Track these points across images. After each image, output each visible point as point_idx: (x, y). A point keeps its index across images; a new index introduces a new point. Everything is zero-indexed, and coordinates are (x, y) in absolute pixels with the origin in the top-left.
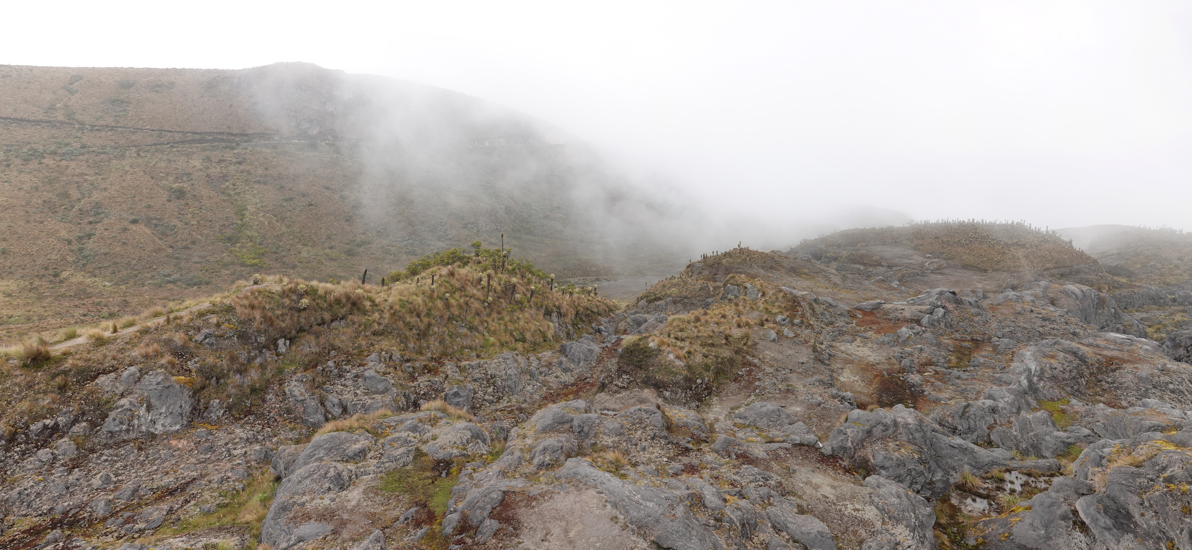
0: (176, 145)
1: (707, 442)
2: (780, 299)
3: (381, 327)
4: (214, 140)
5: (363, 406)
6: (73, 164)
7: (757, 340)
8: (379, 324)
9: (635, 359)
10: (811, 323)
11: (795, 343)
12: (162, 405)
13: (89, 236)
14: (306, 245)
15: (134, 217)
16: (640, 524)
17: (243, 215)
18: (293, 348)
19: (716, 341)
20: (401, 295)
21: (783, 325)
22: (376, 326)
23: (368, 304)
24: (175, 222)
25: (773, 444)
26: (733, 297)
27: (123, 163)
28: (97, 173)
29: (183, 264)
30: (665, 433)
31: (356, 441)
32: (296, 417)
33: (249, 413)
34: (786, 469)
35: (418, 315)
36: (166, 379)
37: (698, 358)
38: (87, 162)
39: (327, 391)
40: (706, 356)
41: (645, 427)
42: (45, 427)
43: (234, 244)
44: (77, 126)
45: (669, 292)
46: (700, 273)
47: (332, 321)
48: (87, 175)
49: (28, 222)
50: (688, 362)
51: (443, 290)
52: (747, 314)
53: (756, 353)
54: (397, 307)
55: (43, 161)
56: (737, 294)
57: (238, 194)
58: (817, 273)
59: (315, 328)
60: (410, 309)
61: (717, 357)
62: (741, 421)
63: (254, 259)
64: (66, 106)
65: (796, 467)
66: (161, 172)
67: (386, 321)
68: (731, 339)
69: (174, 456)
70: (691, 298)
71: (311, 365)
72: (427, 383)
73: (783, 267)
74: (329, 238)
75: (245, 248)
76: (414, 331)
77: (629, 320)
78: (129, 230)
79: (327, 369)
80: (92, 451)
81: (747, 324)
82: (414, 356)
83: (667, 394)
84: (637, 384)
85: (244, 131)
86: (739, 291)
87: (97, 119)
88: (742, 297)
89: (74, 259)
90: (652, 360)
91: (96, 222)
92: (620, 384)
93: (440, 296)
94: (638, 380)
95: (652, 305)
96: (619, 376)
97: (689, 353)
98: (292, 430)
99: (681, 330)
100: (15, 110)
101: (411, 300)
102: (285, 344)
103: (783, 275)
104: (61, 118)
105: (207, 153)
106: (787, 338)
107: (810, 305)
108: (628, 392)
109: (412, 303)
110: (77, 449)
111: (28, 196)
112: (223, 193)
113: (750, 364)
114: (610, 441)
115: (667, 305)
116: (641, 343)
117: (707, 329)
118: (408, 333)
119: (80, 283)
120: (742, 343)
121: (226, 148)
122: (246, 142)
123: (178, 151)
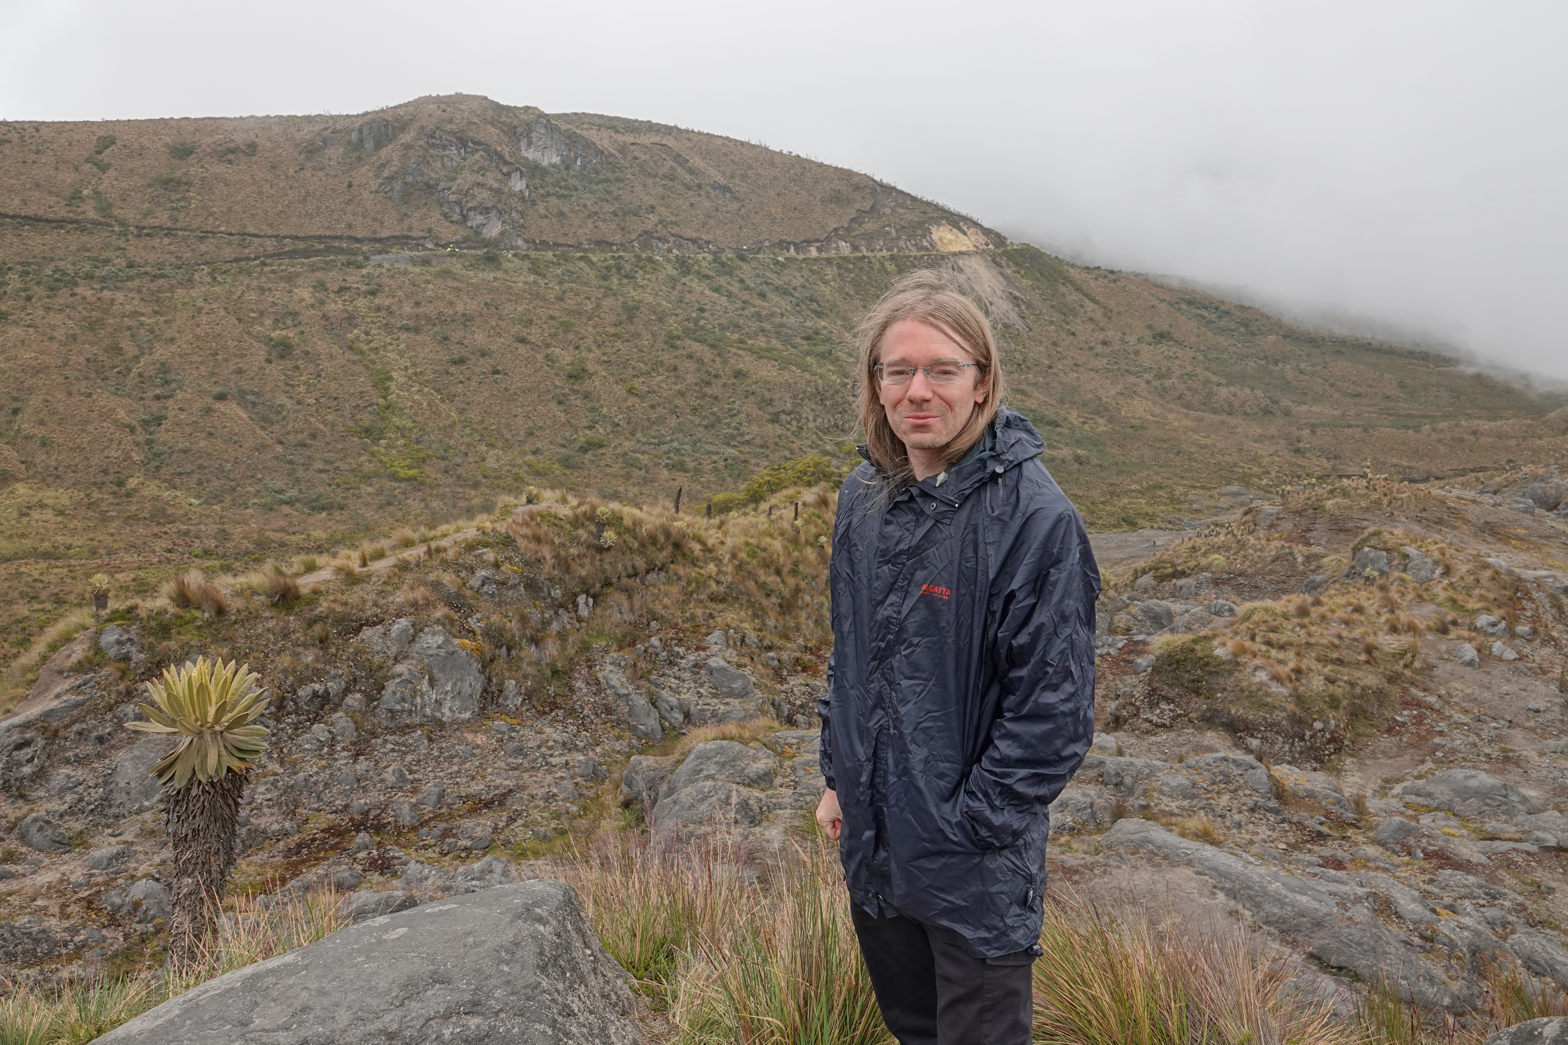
0: (268, 261)
1: (1358, 828)
2: (1484, 582)
3: (722, 589)
4: (328, 250)
5: (714, 714)
6: (120, 296)
7: (1433, 660)
8: (718, 583)
9: (1186, 676)
10: (1555, 634)
11: (1517, 671)
12: (448, 680)
13: (158, 420)
14: (491, 446)
15: (219, 389)
16: (1284, 927)
17: (387, 389)
18: (598, 611)
19: (1345, 654)
20: (746, 535)
21: (1493, 634)
22: (714, 586)
23: (697, 547)
24: (282, 399)
25: (1497, 843)
26: (1376, 573)
27: (194, 293)
28: (156, 312)
29: (300, 473)
30: (1273, 803)
31: (755, 759)
32: (618, 719)
33: (554, 706)
34: (1531, 885)
35: (778, 572)
36: (446, 642)
37: (1317, 684)
38: (139, 292)
39: (657, 686)
40: (1330, 681)
41: (1236, 790)
42: (315, 694)
43: (376, 441)
44: (117, 229)
45: (1204, 562)
46: (1271, 526)
47: (648, 572)
48: (142, 315)
49: (70, 394)
50: (1296, 689)
51: (813, 530)
52: (1409, 607)
53: (1432, 686)
54: (743, 555)
55: (78, 290)
56: (1386, 569)
57: (375, 350)
58: (1547, 537)
59: (625, 580)
60: (764, 559)
61: (1352, 685)
62: (1420, 800)
63: (410, 468)
64: (97, 193)
65: (1554, 884)
66: (252, 311)
67: (729, 579)
68: (1376, 654)
69: (474, 755)
70: (1253, 576)
71: (627, 641)
72: (803, 689)
73: (1466, 521)
74: (531, 434)
75: (395, 447)
76: (774, 599)
77: (1134, 610)
78: (215, 411)
79: (650, 650)
80: (374, 735)
81: (1411, 628)
82: (778, 642)
83: (1254, 743)
84: (1190, 721)
85: (375, 232)
86: (1390, 562)
87: (146, 216)
88: (1396, 574)
89: (142, 457)
90: (1221, 681)
91: (166, 397)
92: (1155, 719)
93: (811, 539)
94: (1193, 715)
95: (1167, 586)
96: (1152, 706)
97: (1298, 671)
98: (618, 738)
99: (1274, 630)
100: (25, 202)
101: (763, 544)
102: (587, 603)
103: (1466, 538)
104: (92, 214)
105: (319, 275)
106: (1500, 659)
107: (1553, 598)
108: (1173, 735)
109: (765, 550)
110: (357, 729)
111: (64, 350)
112: (351, 348)
113: (1419, 704)
114: (1174, 805)
115: (1199, 586)
116: (1198, 647)
117: (1325, 632)
118: (765, 602)
119: (156, 498)
120: (1402, 663)
121: (349, 264)
122: (380, 253)
123: (273, 272)
